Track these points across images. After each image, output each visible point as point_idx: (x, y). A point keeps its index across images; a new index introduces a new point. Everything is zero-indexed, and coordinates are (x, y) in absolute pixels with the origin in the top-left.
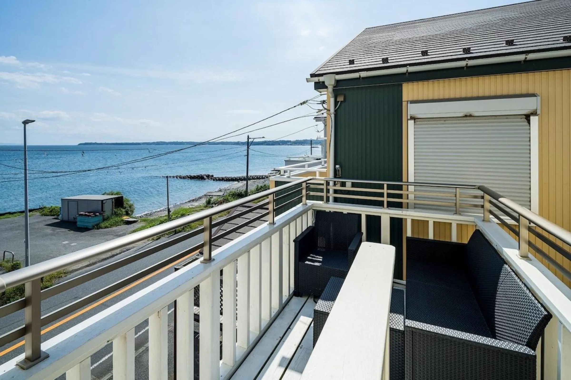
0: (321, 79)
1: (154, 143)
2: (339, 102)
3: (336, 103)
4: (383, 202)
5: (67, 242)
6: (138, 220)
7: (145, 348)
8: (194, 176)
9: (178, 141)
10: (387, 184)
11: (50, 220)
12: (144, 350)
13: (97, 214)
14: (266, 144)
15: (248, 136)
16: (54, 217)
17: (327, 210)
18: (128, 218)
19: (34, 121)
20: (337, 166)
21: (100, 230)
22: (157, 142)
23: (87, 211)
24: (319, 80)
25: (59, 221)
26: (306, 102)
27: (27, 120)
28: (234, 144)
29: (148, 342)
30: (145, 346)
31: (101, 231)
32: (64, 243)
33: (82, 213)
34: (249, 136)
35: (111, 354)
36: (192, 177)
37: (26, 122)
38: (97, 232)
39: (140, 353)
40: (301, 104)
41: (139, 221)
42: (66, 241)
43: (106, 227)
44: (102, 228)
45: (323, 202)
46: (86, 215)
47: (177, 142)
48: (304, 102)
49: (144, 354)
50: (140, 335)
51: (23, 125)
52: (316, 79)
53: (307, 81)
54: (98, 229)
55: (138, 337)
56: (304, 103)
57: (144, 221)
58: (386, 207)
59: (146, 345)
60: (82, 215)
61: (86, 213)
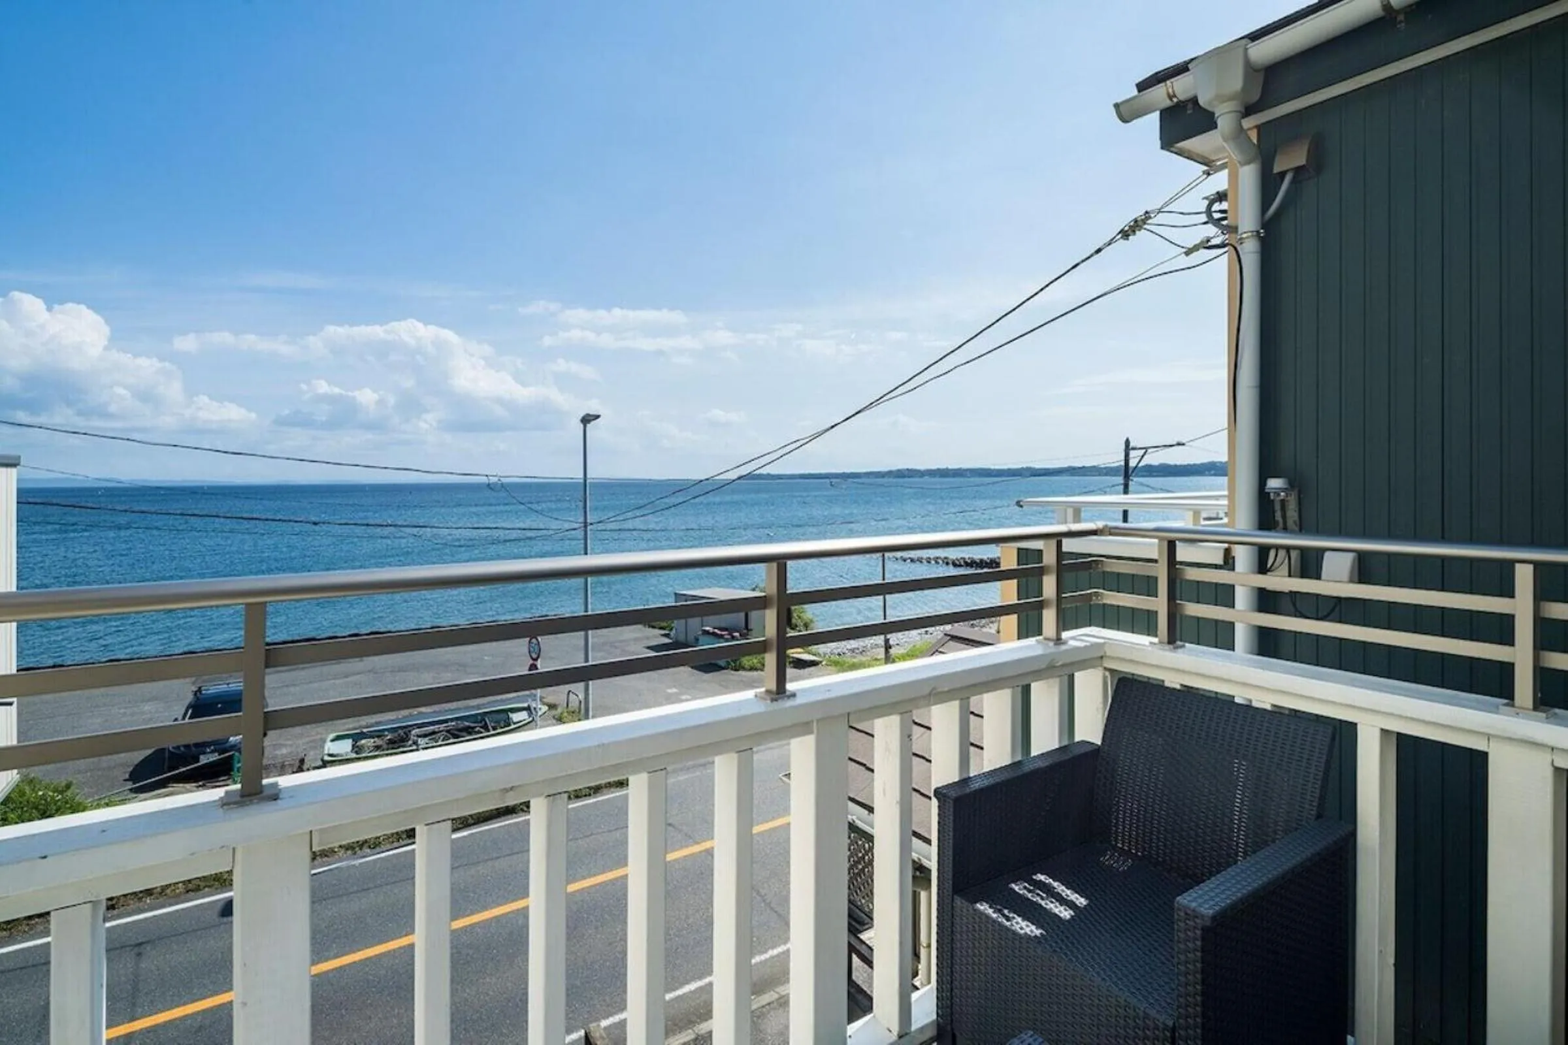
0: (1181, 87)
1: (890, 474)
2: (1282, 175)
3: (1268, 184)
4: (1507, 670)
5: (674, 690)
6: (820, 659)
7: (776, 996)
8: (982, 561)
9: (950, 467)
10: (1537, 565)
11: (655, 637)
12: (773, 1002)
13: (736, 634)
14: (1213, 472)
15: (1127, 442)
16: (663, 632)
17: (1173, 681)
18: (800, 653)
19: (598, 417)
20: (1274, 483)
21: (740, 672)
22: (899, 471)
23: (717, 625)
24: (1170, 97)
25: (670, 641)
26: (1144, 222)
27: (588, 415)
28: (1106, 475)
29: (787, 981)
30: (777, 990)
31: (740, 675)
32: (669, 691)
33: (707, 628)
34: (1130, 439)
35: (707, 980)
36: (975, 562)
37: (587, 420)
38: (731, 677)
39: (763, 1007)
40: (1125, 234)
41: (824, 663)
42: (675, 686)
43: (752, 669)
44: (744, 669)
45: (1155, 640)
46: (714, 634)
47: (947, 469)
48: (1136, 221)
49: (772, 1013)
50: (772, 957)
51: (582, 426)
52: (1159, 94)
53: (1125, 119)
54: (736, 670)
55: (766, 960)
56: (1136, 225)
57: (836, 665)
58: (1529, 703)
59: (782, 990)
60: (707, 633)
61: (716, 631)
